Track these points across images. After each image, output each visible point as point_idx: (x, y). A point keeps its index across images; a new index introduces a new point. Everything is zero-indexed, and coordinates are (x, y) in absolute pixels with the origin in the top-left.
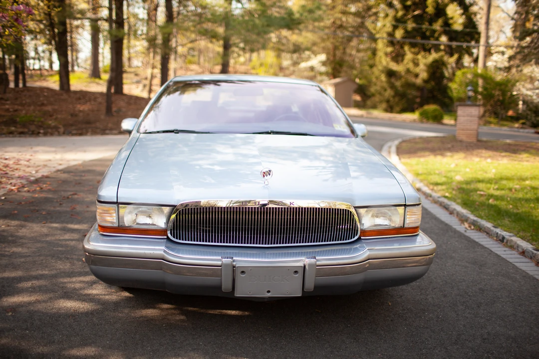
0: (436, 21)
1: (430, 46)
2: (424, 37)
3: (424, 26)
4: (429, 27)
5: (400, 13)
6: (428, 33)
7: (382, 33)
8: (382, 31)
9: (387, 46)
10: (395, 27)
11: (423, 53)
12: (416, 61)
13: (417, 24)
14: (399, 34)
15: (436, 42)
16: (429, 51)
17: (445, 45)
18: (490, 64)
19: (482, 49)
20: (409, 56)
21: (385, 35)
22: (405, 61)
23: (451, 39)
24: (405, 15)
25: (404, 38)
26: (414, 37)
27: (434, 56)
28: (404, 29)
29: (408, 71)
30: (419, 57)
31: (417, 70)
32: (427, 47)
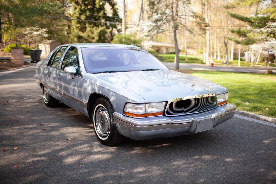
0: (100, 12)
1: (98, 23)
2: (95, 19)
3: (95, 14)
4: (97, 15)
5: (83, 7)
6: (97, 18)
7: (74, 17)
8: (74, 16)
9: (77, 24)
10: (81, 14)
11: (95, 27)
12: (92, 31)
13: (91, 13)
14: (83, 17)
15: (101, 22)
16: (98, 26)
17: (103, 23)
18: (127, 32)
19: (123, 25)
20: (88, 29)
21: (76, 18)
22: (87, 31)
23: (106, 21)
24: (85, 8)
25: (85, 19)
26: (90, 19)
27: (101, 28)
28: (85, 15)
29: (89, 36)
30: (94, 29)
31: (93, 35)
32: (97, 24)
